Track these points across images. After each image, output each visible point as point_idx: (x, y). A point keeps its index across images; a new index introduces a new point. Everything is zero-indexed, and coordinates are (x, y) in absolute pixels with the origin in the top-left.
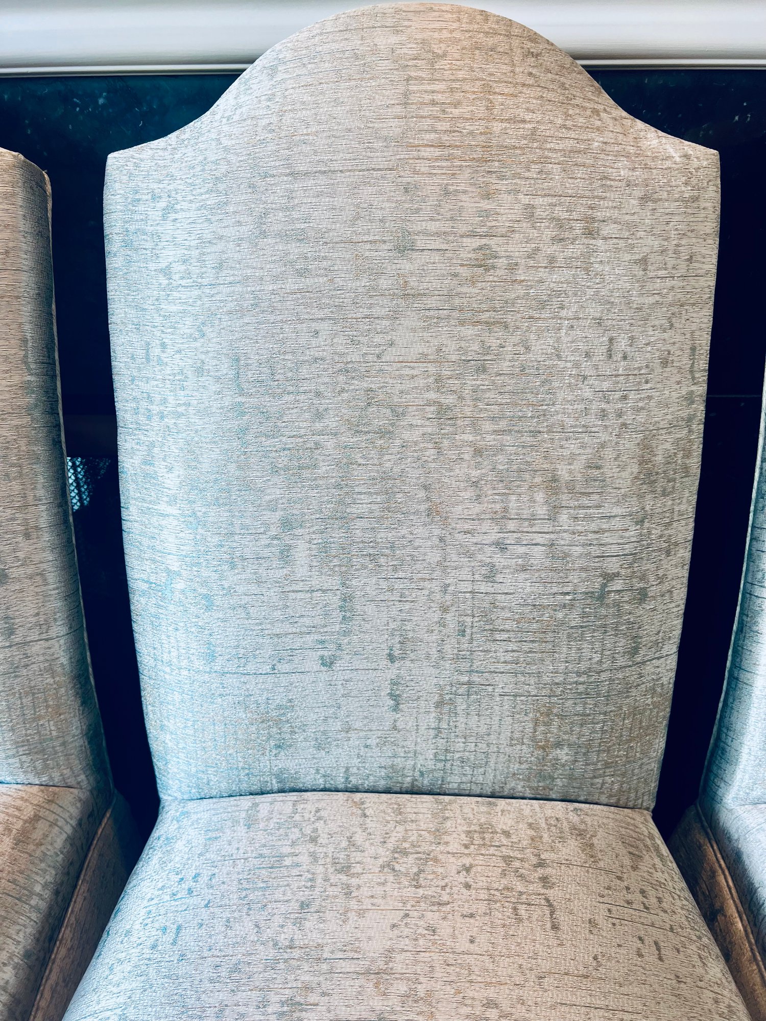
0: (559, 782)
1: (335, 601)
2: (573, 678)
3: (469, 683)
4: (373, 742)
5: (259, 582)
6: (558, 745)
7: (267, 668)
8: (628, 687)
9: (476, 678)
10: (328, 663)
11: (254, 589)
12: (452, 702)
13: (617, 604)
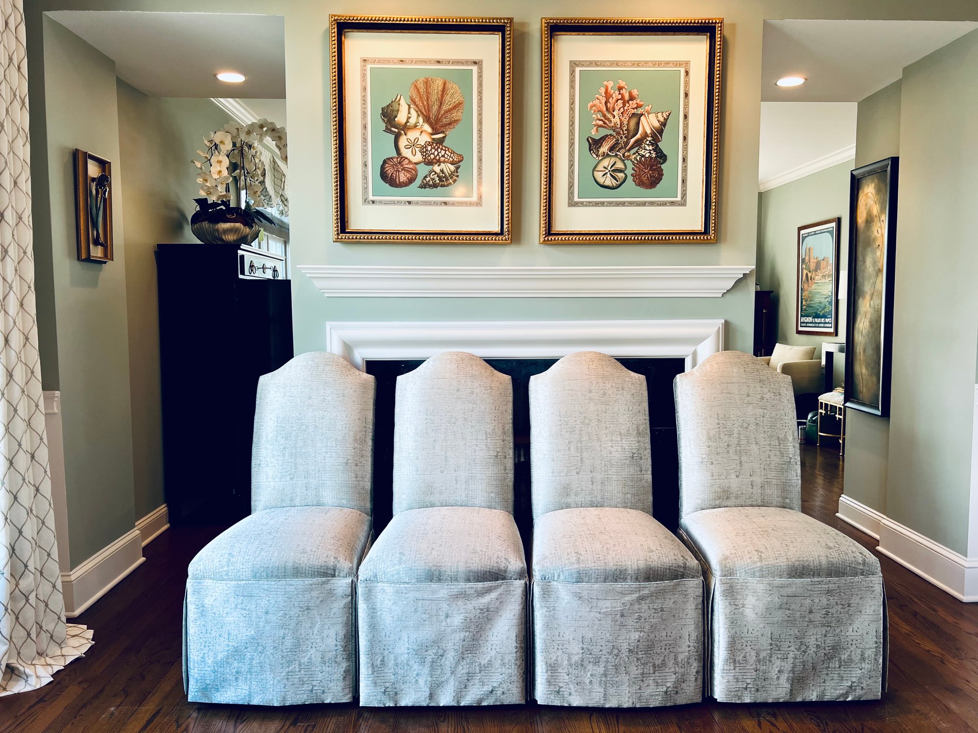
0: (629, 504)
1: (579, 459)
2: (629, 476)
3: (608, 478)
4: (587, 493)
5: (564, 455)
6: (628, 493)
7: (565, 474)
8: (641, 480)
9: (609, 476)
10: (578, 473)
11: (563, 456)
12: (604, 482)
13: (636, 460)
